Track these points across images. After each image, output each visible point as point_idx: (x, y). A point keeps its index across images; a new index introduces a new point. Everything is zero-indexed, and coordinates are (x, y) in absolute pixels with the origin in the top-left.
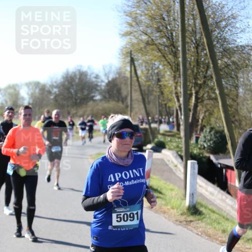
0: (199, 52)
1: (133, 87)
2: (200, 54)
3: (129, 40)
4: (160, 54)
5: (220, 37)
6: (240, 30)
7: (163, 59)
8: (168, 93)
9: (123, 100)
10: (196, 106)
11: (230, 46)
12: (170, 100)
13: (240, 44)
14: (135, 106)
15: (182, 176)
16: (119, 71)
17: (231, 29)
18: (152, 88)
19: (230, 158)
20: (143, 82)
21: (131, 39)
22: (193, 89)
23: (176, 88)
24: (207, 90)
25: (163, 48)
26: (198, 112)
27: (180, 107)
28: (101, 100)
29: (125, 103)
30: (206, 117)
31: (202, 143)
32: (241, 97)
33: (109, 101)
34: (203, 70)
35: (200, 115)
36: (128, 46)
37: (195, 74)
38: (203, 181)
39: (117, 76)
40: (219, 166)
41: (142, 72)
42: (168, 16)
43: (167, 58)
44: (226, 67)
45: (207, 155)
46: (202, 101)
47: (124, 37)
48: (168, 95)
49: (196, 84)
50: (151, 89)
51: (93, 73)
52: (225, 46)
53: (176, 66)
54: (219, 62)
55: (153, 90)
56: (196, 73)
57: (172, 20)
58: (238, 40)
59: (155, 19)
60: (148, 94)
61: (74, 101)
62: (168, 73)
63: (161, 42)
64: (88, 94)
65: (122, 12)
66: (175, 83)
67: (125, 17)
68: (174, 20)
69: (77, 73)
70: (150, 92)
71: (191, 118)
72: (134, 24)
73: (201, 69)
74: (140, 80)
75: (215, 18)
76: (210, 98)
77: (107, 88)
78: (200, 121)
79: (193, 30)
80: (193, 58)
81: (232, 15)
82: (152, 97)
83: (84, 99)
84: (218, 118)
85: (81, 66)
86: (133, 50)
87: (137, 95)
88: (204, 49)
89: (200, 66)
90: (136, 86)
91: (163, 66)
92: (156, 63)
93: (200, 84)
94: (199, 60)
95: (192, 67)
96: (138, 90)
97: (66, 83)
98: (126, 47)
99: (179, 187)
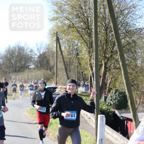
0: (108, 33)
1: (58, 59)
2: (108, 35)
3: (56, 24)
4: (78, 35)
5: (124, 22)
6: (138, 17)
7: (81, 38)
8: (84, 64)
9: (51, 69)
10: (105, 74)
11: (131, 29)
12: (86, 69)
13: (139, 27)
14: (60, 73)
15: (94, 126)
16: (48, 47)
17: (132, 15)
18: (73, 60)
19: (130, 113)
20: (66, 55)
21: (57, 23)
22: (103, 61)
23: (90, 60)
24: (113, 61)
25: (81, 30)
26: (107, 78)
27: (93, 74)
28: (34, 69)
29: (52, 71)
30: (112, 82)
31: (109, 101)
32: (139, 67)
33: (40, 69)
34: (111, 47)
35: (108, 80)
36: (54, 28)
37: (104, 50)
38: (109, 130)
39: (47, 50)
40: (122, 118)
41: (65, 47)
42: (85, 6)
43: (84, 38)
44: (128, 44)
45: (113, 110)
46: (110, 70)
47: (51, 21)
48: (84, 65)
49: (105, 57)
50: (71, 60)
51: (28, 48)
52: (127, 28)
53: (90, 44)
54: (123, 40)
55: (73, 62)
56: (106, 49)
57: (88, 9)
58: (137, 24)
59: (75, 8)
60: (69, 65)
61: (14, 69)
62: (85, 49)
63: (80, 26)
64: (25, 64)
65: (51, 2)
66: (89, 56)
67: (52, 6)
68: (89, 8)
69: (17, 48)
70: (71, 63)
71: (101, 82)
72: (59, 11)
73: (109, 46)
74: (63, 54)
75: (120, 7)
76: (115, 68)
77: (39, 59)
78: (108, 85)
79: (103, 16)
80: (103, 38)
81: (133, 5)
82: (73, 67)
83: (22, 68)
84: (122, 83)
85: (20, 43)
86: (58, 31)
87: (61, 65)
88: (111, 31)
89: (108, 44)
90: (60, 59)
91: (80, 44)
92: (76, 41)
93: (108, 57)
94: (108, 40)
95: (102, 44)
96: (62, 61)
97: (8, 55)
98: (53, 29)
99: (92, 135)
